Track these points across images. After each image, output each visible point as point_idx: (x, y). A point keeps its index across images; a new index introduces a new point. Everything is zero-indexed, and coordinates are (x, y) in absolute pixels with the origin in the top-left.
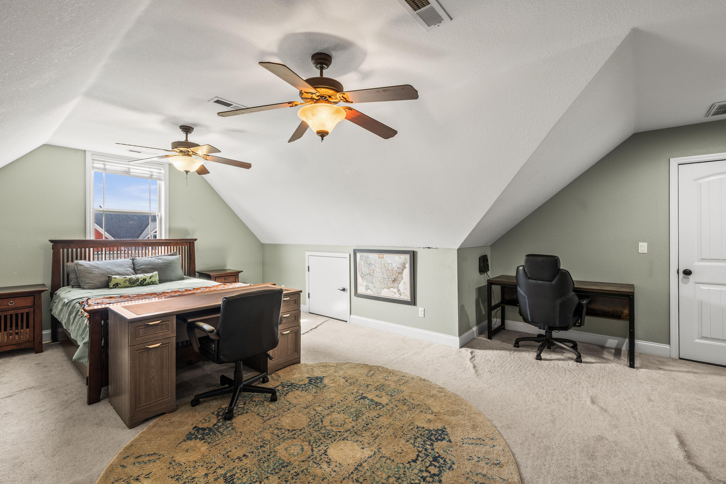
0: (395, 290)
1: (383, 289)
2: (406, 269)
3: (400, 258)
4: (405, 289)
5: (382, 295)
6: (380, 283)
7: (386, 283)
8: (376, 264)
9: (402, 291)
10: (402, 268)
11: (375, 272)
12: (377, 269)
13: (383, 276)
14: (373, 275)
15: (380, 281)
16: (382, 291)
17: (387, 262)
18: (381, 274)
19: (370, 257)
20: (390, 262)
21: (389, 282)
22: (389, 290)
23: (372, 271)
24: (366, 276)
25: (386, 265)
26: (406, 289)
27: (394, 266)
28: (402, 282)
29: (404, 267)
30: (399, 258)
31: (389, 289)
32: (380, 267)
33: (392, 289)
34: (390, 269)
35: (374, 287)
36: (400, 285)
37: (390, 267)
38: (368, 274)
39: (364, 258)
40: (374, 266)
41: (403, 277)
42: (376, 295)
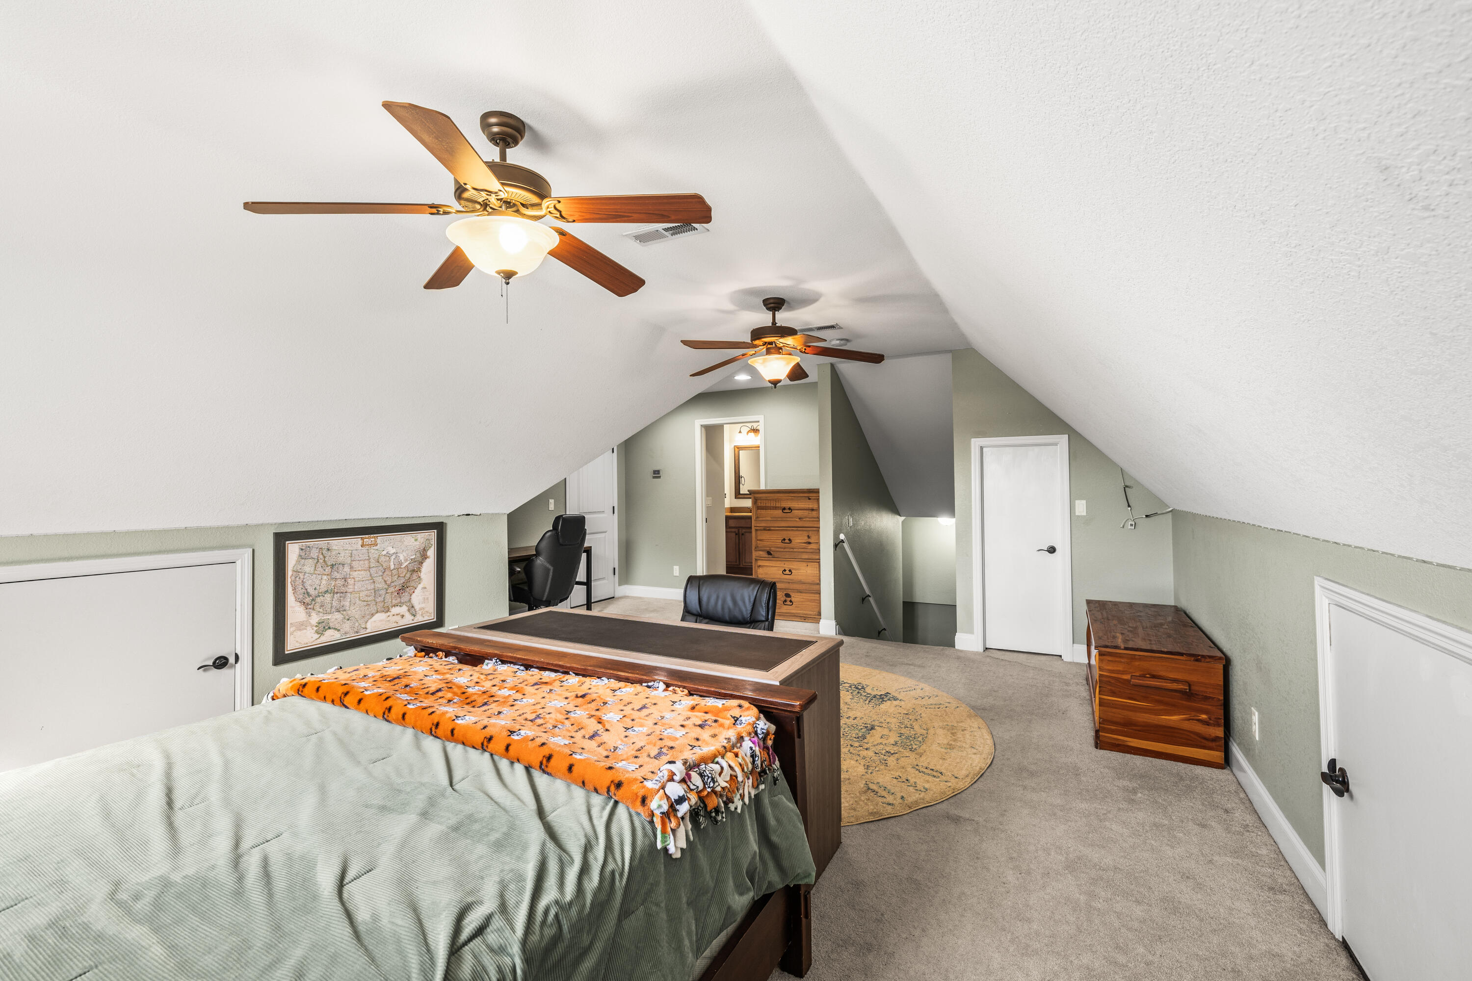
0: (403, 609)
1: (373, 615)
2: (428, 560)
3: (416, 540)
4: (425, 600)
5: (368, 631)
6: (365, 603)
7: (379, 599)
8: (354, 562)
9: (417, 607)
10: (420, 559)
11: (351, 581)
12: (355, 574)
13: (373, 587)
14: (343, 589)
15: (366, 599)
16: (370, 621)
17: (384, 553)
18: (367, 582)
19: (334, 547)
20: (392, 551)
21: (388, 596)
22: (389, 613)
23: (340, 582)
24: (318, 600)
25: (382, 559)
26: (428, 599)
27: (402, 558)
28: (420, 587)
29: (424, 557)
30: (413, 540)
31: (388, 611)
32: (367, 566)
33: (395, 610)
34: (392, 567)
35: (347, 617)
36: (414, 596)
37: (392, 563)
38: (326, 592)
39: (314, 553)
40: (347, 569)
41: (422, 577)
42: (352, 636)
